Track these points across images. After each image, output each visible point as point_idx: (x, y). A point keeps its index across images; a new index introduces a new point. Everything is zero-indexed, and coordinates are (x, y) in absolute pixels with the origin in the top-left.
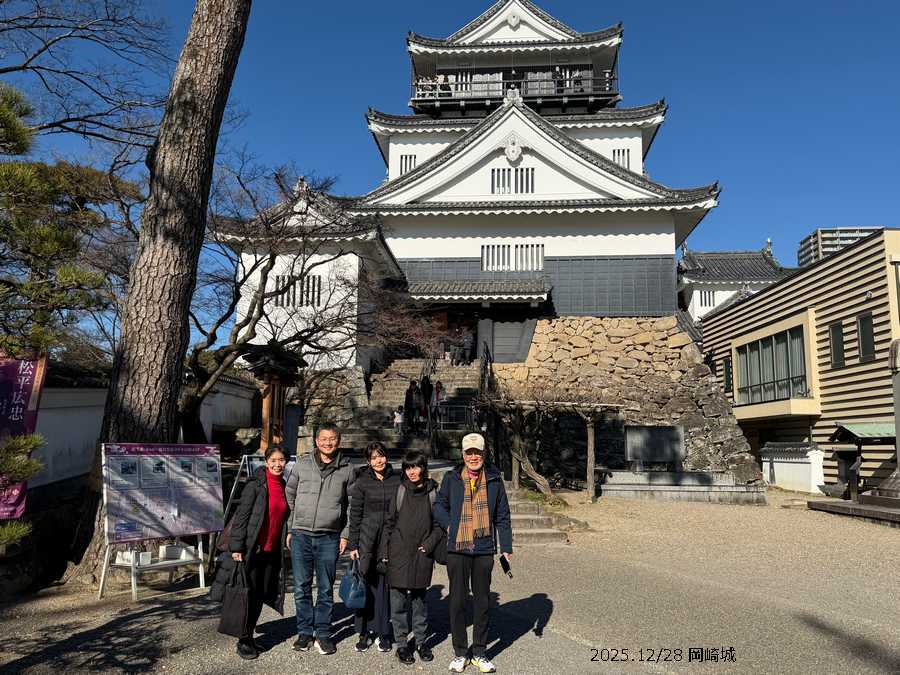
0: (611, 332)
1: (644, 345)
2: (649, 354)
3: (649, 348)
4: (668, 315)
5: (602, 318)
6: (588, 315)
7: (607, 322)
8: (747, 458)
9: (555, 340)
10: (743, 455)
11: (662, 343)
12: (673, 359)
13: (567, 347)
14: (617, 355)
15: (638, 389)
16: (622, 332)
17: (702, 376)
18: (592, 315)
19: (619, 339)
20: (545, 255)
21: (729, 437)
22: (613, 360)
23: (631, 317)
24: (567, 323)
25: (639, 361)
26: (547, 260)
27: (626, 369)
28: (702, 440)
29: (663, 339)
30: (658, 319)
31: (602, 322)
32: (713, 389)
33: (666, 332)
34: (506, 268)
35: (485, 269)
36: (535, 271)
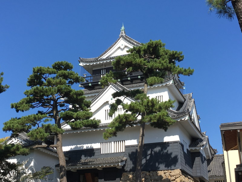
4: (177, 169)
5: (149, 172)
7: (151, 174)
16: (157, 178)
20: (126, 145)
26: (126, 147)
30: (172, 171)
33: (175, 176)
34: (110, 152)
35: (102, 153)
36: (122, 152)
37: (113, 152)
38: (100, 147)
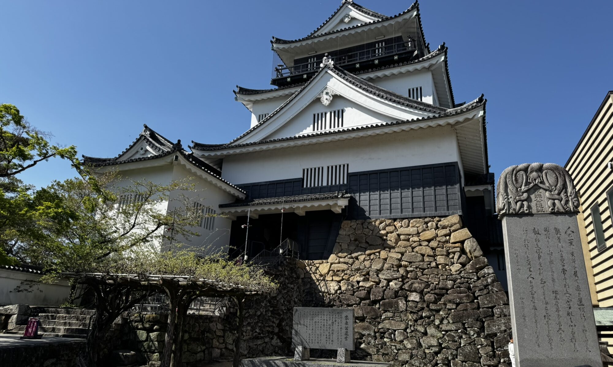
0: (401, 230)
1: (429, 241)
2: (433, 249)
3: (434, 244)
4: (453, 214)
5: (395, 220)
6: (383, 217)
9: (355, 240)
11: (444, 239)
12: (454, 253)
13: (364, 245)
14: (403, 250)
15: (421, 282)
16: (411, 230)
17: (481, 268)
18: (386, 218)
19: (407, 237)
20: (349, 172)
22: (400, 256)
23: (419, 218)
25: (423, 255)
26: (350, 175)
27: (410, 263)
28: (474, 330)
29: (446, 235)
30: (442, 219)
31: (395, 223)
32: (489, 280)
33: (448, 229)
34: (320, 185)
35: (305, 186)
36: (342, 185)
37: (325, 184)
38: (301, 176)
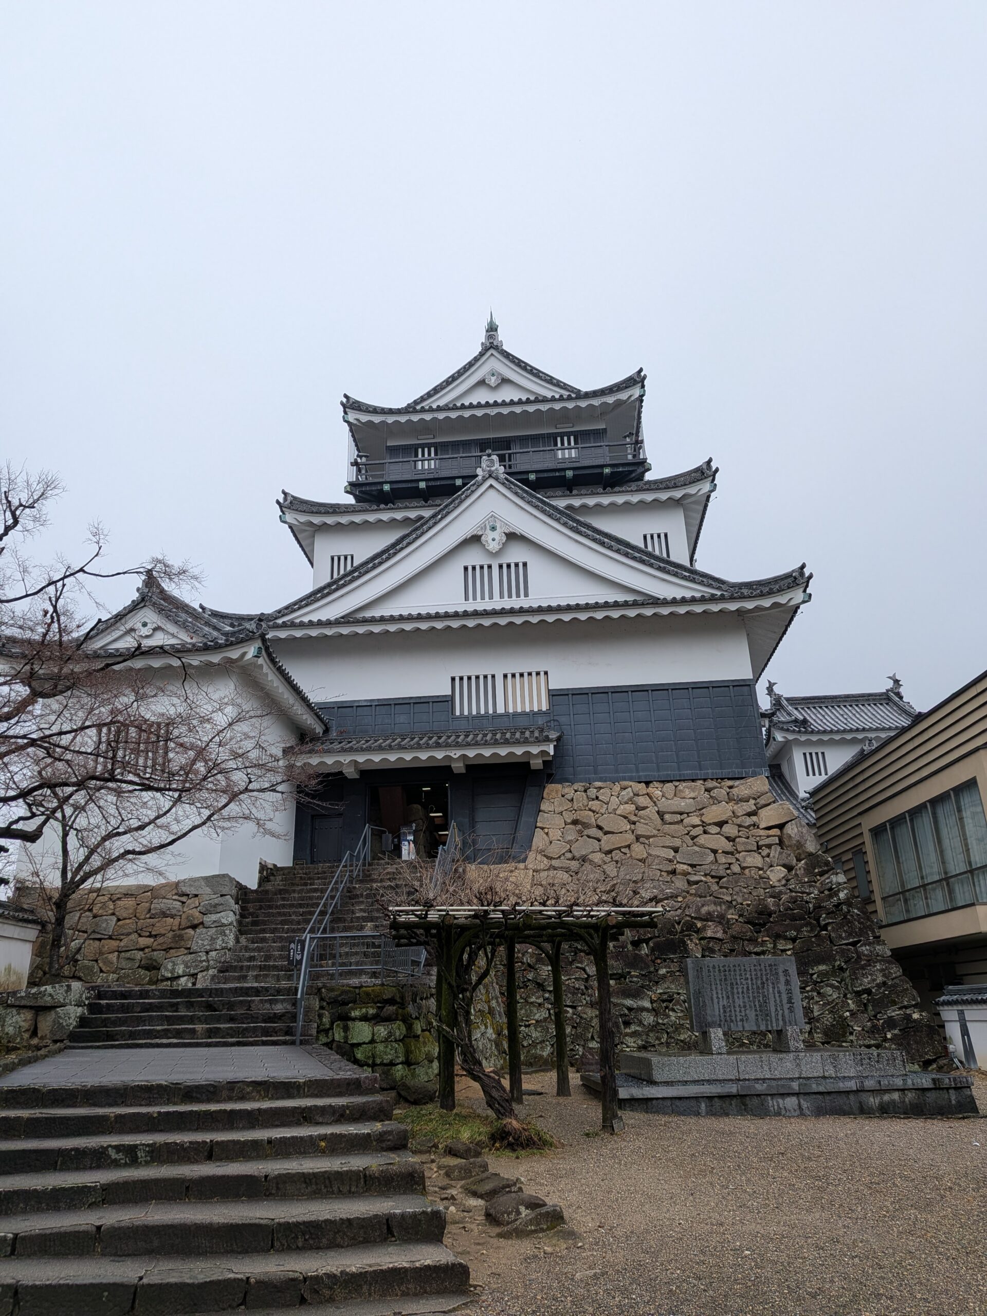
0: (663, 804)
1: (720, 824)
2: (728, 838)
3: (730, 830)
4: (754, 774)
5: (647, 783)
6: (624, 779)
7: (656, 790)
8: (916, 1016)
9: (575, 822)
10: (908, 1012)
11: (748, 821)
12: (769, 846)
13: (594, 832)
14: (677, 842)
15: (718, 901)
16: (683, 805)
17: (822, 874)
18: (631, 779)
19: (679, 817)
20: (551, 687)
21: (880, 980)
22: (673, 853)
23: (693, 781)
24: (592, 792)
25: (715, 852)
26: (554, 695)
27: (693, 866)
28: (832, 986)
29: (750, 814)
30: (737, 783)
31: (650, 790)
32: (842, 895)
33: (752, 802)
34: (491, 712)
35: (458, 713)
36: (537, 713)
37: (501, 710)
38: (449, 692)
